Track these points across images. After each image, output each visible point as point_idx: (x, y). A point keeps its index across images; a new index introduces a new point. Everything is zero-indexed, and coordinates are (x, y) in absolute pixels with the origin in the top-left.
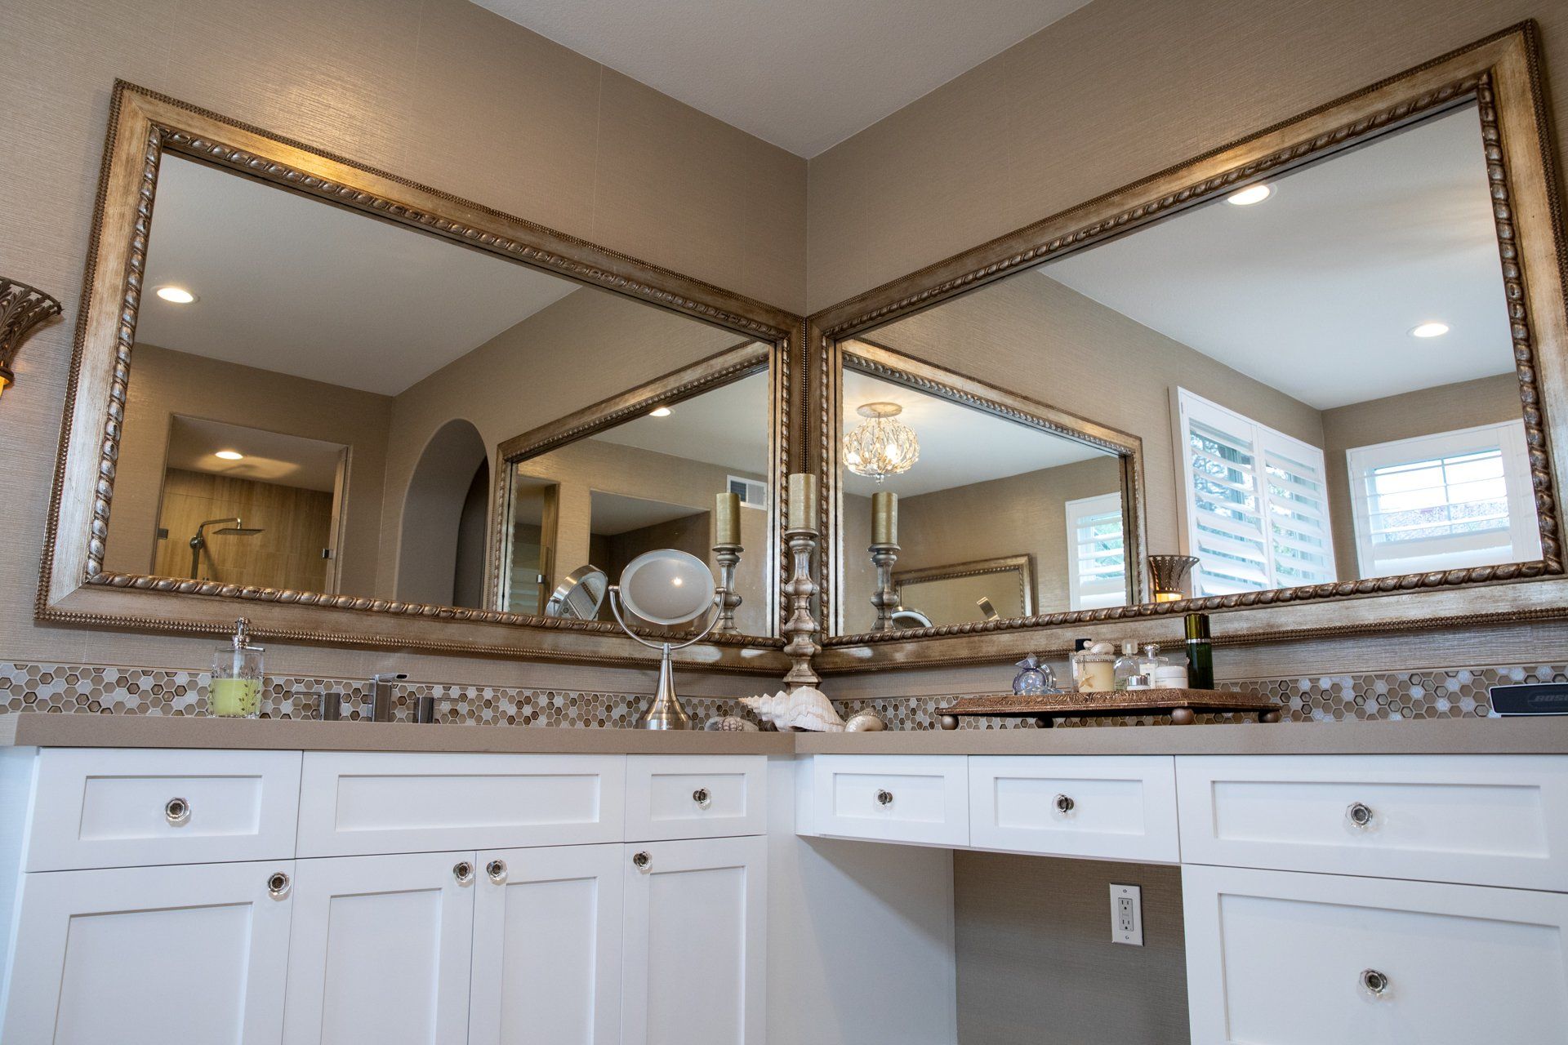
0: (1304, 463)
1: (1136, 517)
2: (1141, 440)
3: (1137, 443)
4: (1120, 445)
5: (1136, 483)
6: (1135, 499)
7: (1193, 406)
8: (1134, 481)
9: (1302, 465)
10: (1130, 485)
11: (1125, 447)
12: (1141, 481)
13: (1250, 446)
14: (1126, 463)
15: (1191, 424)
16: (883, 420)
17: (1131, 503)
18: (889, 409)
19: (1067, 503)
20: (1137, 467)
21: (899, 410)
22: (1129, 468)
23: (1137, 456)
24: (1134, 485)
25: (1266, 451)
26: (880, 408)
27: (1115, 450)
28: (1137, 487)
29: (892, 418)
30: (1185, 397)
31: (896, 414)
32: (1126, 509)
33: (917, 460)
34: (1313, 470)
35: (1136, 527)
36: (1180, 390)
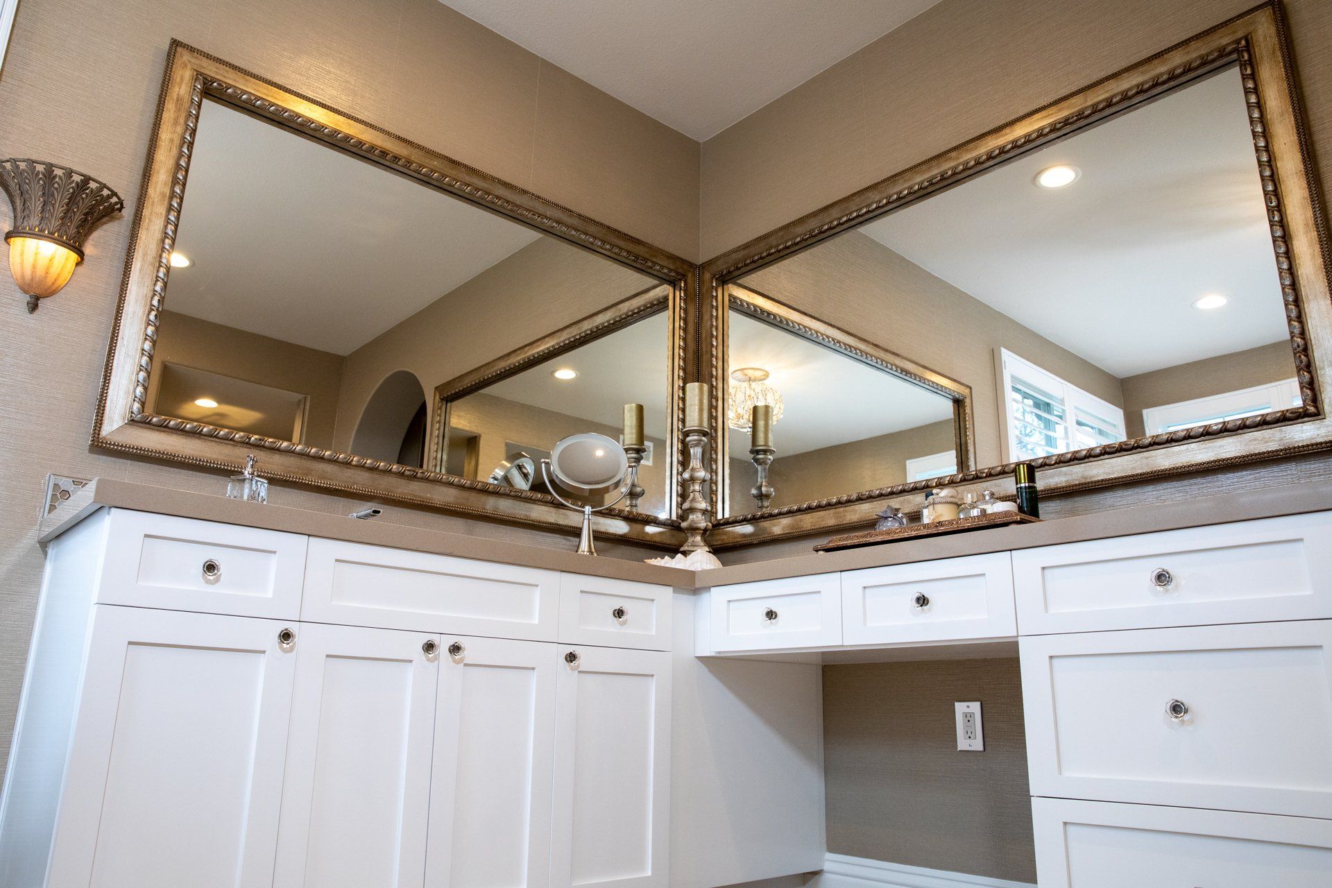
0: (1106, 419)
1: (967, 451)
2: (971, 388)
3: (967, 391)
4: (954, 391)
5: (967, 423)
6: (966, 436)
7: (1014, 366)
8: (965, 421)
9: (1104, 421)
10: (962, 425)
11: (958, 393)
12: (971, 422)
13: (1062, 402)
14: (958, 407)
15: (1012, 381)
16: (754, 385)
17: (963, 439)
18: (759, 374)
19: (908, 462)
20: (968, 410)
21: (767, 375)
22: (961, 411)
23: (968, 401)
24: (965, 425)
25: (1076, 408)
26: (750, 373)
27: (950, 395)
28: (967, 426)
29: (761, 382)
30: (1007, 356)
31: (765, 379)
32: (959, 444)
33: (782, 416)
34: (1115, 426)
35: (967, 458)
36: (1003, 350)
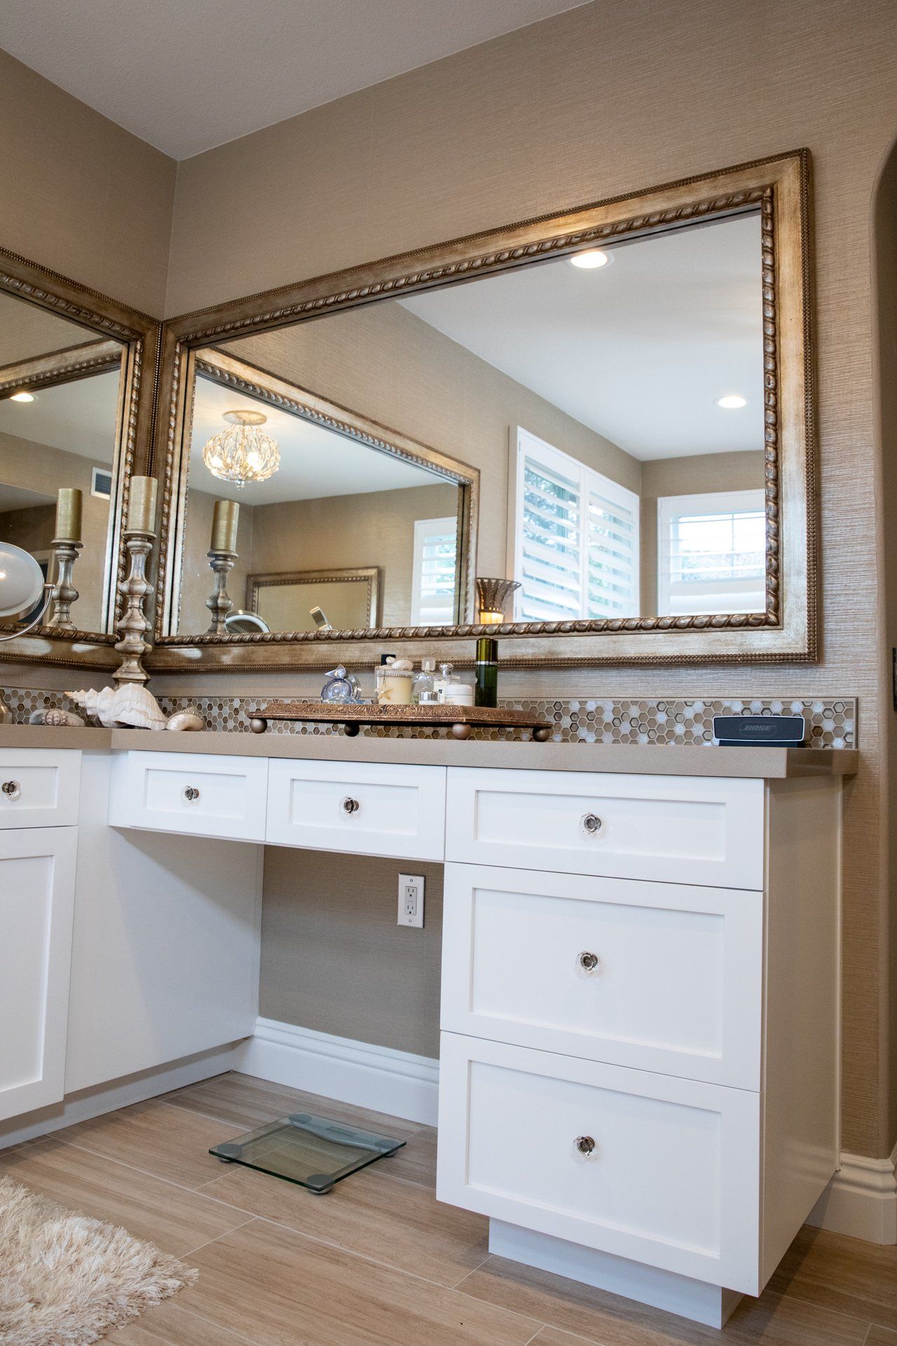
0: (622, 506)
1: (468, 542)
2: (479, 471)
3: (475, 474)
4: (460, 475)
5: (471, 511)
6: (469, 525)
7: (529, 446)
8: (469, 509)
9: (621, 508)
10: (466, 513)
11: (464, 477)
12: (476, 509)
13: (577, 486)
14: (464, 491)
15: (526, 461)
16: (247, 427)
17: (465, 528)
18: (254, 418)
19: (416, 523)
20: (474, 497)
21: (264, 420)
22: (466, 497)
23: (474, 486)
24: (469, 513)
25: (591, 493)
26: (245, 416)
27: (455, 479)
28: (471, 514)
29: (256, 427)
30: (523, 436)
31: (260, 424)
32: (460, 533)
33: (277, 469)
34: (629, 512)
35: (468, 550)
36: (520, 429)
